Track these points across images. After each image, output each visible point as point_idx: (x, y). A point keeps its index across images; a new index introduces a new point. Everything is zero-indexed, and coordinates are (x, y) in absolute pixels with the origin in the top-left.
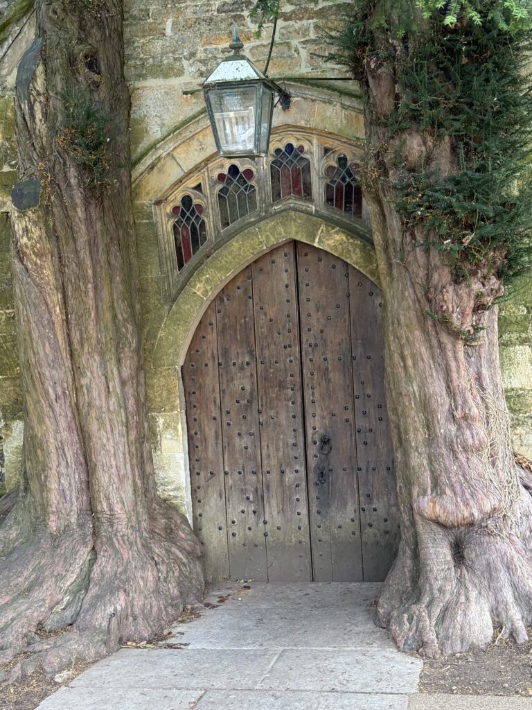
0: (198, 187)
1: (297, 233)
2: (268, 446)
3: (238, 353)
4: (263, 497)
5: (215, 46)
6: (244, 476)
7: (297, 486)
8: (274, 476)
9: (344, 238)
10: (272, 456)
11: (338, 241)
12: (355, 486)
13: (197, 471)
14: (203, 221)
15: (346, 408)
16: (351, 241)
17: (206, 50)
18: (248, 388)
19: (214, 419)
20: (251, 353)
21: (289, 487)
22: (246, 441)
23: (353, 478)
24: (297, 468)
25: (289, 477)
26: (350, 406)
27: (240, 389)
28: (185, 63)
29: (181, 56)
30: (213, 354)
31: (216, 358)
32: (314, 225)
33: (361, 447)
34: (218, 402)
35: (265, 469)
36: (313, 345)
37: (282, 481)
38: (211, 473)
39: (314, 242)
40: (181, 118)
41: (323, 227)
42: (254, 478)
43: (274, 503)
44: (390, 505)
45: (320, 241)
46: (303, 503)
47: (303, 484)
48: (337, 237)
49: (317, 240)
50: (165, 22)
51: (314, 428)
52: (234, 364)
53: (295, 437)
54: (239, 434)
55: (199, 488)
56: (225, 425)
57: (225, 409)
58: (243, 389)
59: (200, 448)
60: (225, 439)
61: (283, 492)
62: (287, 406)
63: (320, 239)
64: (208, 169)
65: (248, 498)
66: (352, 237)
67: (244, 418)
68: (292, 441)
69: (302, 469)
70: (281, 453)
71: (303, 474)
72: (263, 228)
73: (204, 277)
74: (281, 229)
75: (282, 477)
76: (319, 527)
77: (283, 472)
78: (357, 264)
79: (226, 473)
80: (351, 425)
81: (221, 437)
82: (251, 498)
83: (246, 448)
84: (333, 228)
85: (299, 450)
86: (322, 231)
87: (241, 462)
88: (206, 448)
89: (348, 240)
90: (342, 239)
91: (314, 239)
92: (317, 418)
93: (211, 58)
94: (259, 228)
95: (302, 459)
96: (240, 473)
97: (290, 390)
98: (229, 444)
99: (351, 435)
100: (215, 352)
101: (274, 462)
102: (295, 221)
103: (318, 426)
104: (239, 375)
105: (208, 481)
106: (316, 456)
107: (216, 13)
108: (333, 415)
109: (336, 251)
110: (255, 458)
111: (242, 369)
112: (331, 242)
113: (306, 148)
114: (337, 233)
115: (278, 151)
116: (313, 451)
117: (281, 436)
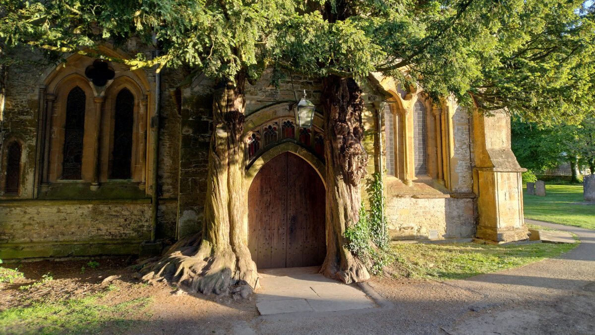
0: (258, 131)
1: (291, 150)
2: (274, 220)
3: (266, 188)
4: (271, 238)
6: (265, 231)
7: (283, 234)
8: (276, 231)
10: (275, 224)
11: (304, 153)
12: (302, 234)
14: (259, 143)
15: (301, 207)
18: (269, 200)
19: (257, 210)
20: (271, 188)
21: (281, 234)
22: (267, 218)
23: (302, 231)
24: (284, 228)
25: (281, 231)
28: (258, 92)
31: (258, 189)
32: (297, 147)
33: (305, 220)
34: (258, 204)
35: (273, 228)
37: (278, 232)
39: (296, 154)
40: (256, 109)
41: (300, 148)
42: (268, 231)
43: (275, 240)
44: (313, 240)
45: (299, 153)
46: (285, 240)
47: (285, 233)
48: (304, 151)
49: (297, 152)
51: (290, 214)
52: (265, 191)
53: (284, 217)
54: (265, 216)
56: (260, 213)
57: (260, 207)
58: (267, 200)
61: (278, 236)
62: (282, 206)
64: (262, 126)
67: (267, 210)
68: (282, 218)
70: (278, 223)
71: (285, 230)
72: (281, 147)
76: (290, 249)
77: (279, 229)
79: (259, 230)
80: (302, 213)
81: (259, 217)
82: (267, 239)
83: (267, 221)
84: (303, 149)
85: (285, 222)
86: (299, 150)
87: (264, 226)
88: (253, 221)
89: (307, 153)
92: (291, 210)
94: (279, 147)
95: (285, 225)
97: (283, 201)
98: (261, 220)
99: (302, 217)
101: (276, 226)
104: (266, 195)
105: (252, 233)
106: (290, 224)
108: (297, 210)
109: (303, 156)
110: (270, 224)
111: (267, 193)
112: (302, 153)
113: (294, 123)
115: (285, 122)
116: (289, 222)
117: (279, 217)
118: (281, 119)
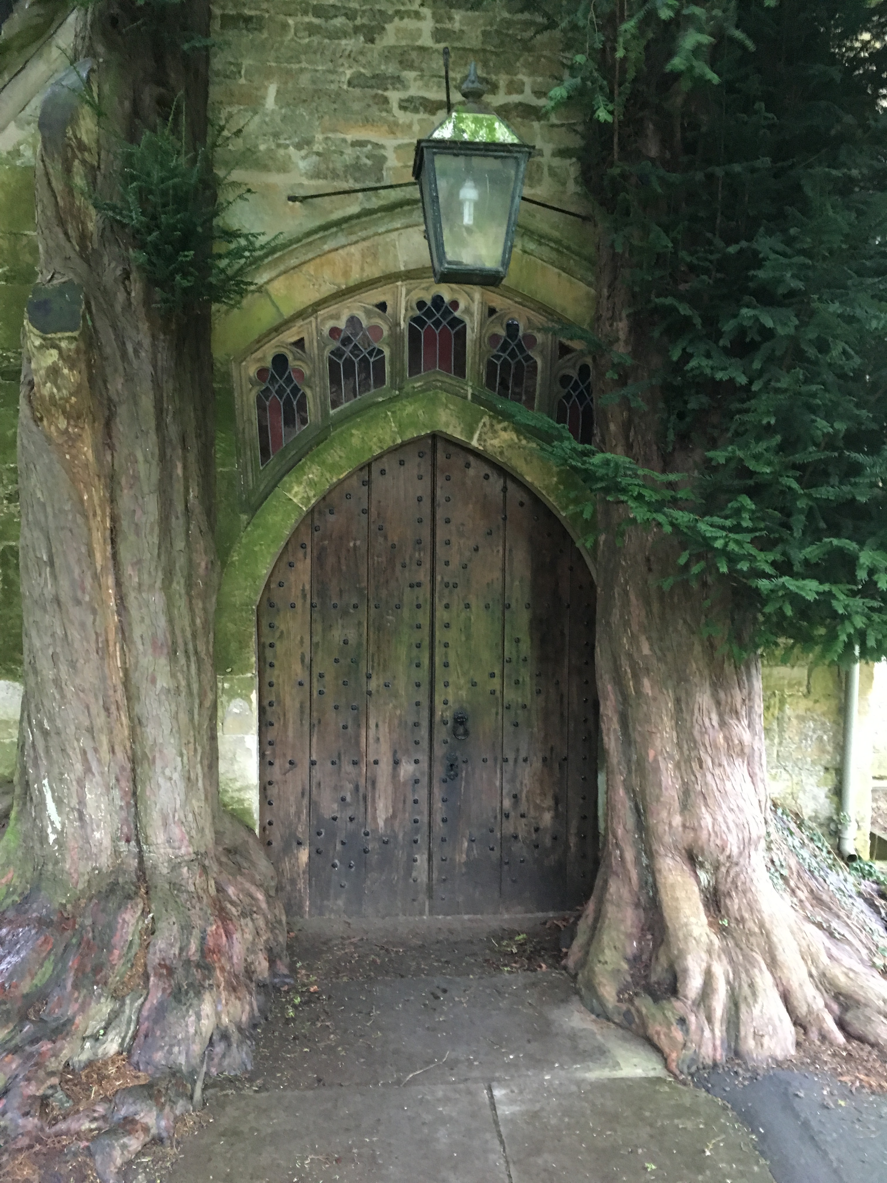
0: (300, 343)
1: (448, 424)
2: (377, 726)
3: (341, 591)
4: (365, 798)
5: (342, 136)
6: (340, 767)
7: (417, 782)
8: (384, 768)
9: (514, 437)
10: (381, 739)
11: (505, 441)
12: (498, 783)
13: (268, 759)
14: (304, 396)
15: (492, 675)
16: (524, 442)
17: (327, 138)
18: (353, 641)
19: (301, 684)
20: (361, 592)
21: (405, 784)
22: (346, 717)
23: (495, 772)
24: (418, 756)
25: (407, 769)
26: (497, 672)
27: (341, 642)
28: (294, 153)
29: (288, 142)
30: (303, 590)
31: (308, 596)
32: (473, 415)
33: (509, 728)
34: (307, 660)
35: (372, 758)
36: (451, 585)
37: (395, 775)
38: (291, 763)
39: (471, 438)
41: (486, 419)
42: (354, 770)
43: (380, 806)
44: (544, 810)
45: (481, 439)
46: (423, 806)
47: (425, 780)
48: (505, 435)
49: (476, 436)
50: (266, 88)
51: (446, 703)
52: (335, 606)
53: (418, 713)
54: (336, 708)
55: (270, 783)
56: (315, 693)
57: (316, 671)
58: (346, 642)
59: (276, 725)
60: (315, 714)
61: (396, 788)
62: (409, 669)
63: (480, 435)
64: (316, 318)
65: (343, 799)
66: (525, 438)
67: (345, 683)
68: (412, 719)
69: (424, 759)
70: (395, 736)
71: (424, 765)
72: (398, 412)
73: (305, 478)
75: (395, 769)
76: (444, 839)
77: (397, 763)
78: (530, 474)
79: (313, 763)
80: (497, 699)
81: (308, 711)
82: (348, 799)
83: (345, 727)
84: (500, 422)
85: (422, 733)
86: (484, 425)
87: (335, 747)
88: (285, 726)
89: (520, 440)
90: (512, 440)
91: (473, 434)
92: (450, 687)
93: (335, 152)
94: (392, 412)
95: (425, 744)
96: (333, 763)
97: (414, 647)
98: (319, 722)
99: (497, 714)
100: (307, 587)
101: (384, 747)
103: (451, 699)
104: (340, 621)
105: (285, 774)
106: (446, 742)
107: (345, 87)
108: (474, 684)
109: (502, 455)
110: (358, 741)
111: (345, 613)
112: (496, 442)
113: (462, 305)
114: (505, 429)
115: (421, 304)
116: (441, 733)
117: (398, 712)
118: (402, 287)
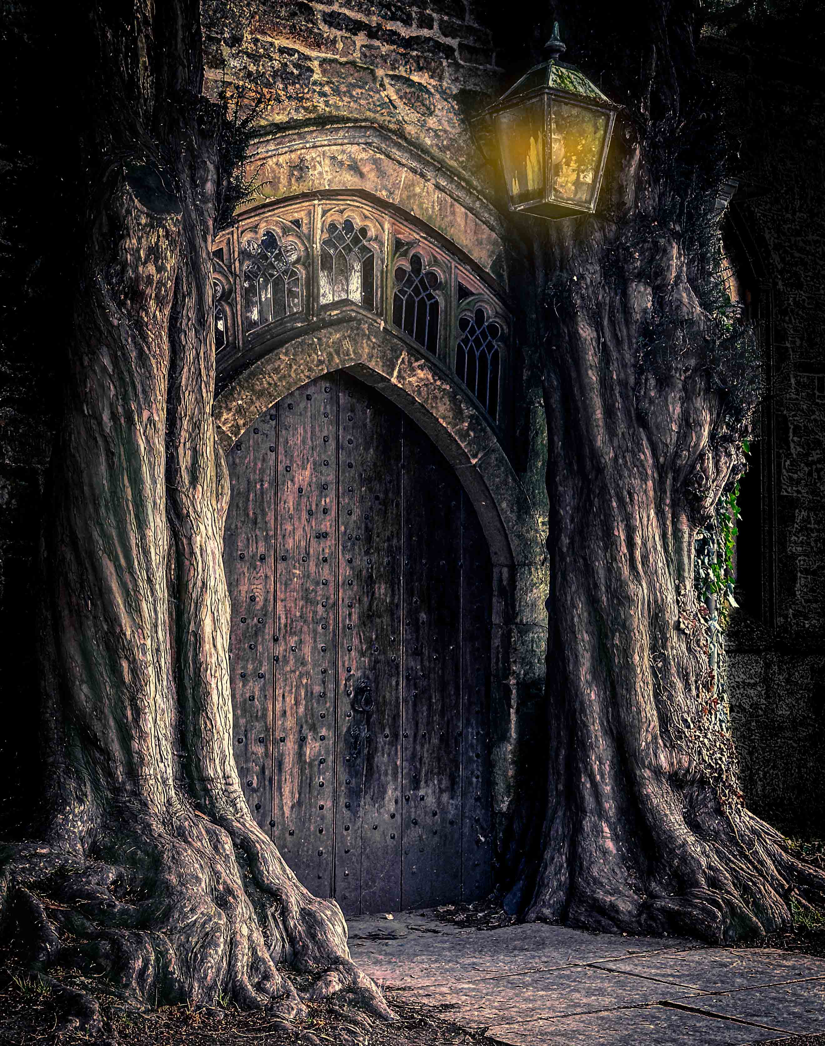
1: (371, 357)
2: (283, 696)
3: (249, 539)
4: (271, 782)
5: (270, 39)
6: (246, 746)
7: (322, 761)
8: (290, 746)
9: (430, 377)
10: (288, 713)
11: (422, 380)
12: (399, 762)
15: (393, 640)
16: (438, 383)
17: (257, 40)
18: (260, 598)
20: (268, 541)
21: (311, 764)
23: (396, 749)
24: (324, 732)
25: (312, 747)
26: (396, 636)
27: (248, 600)
29: (219, 36)
32: (393, 350)
33: (408, 700)
35: (279, 734)
36: (353, 538)
37: (300, 754)
39: (391, 374)
41: (404, 355)
42: (260, 750)
43: (287, 790)
44: (441, 791)
45: (400, 377)
46: (328, 789)
47: (331, 760)
48: (421, 374)
49: (395, 373)
51: (348, 670)
52: (243, 557)
53: (324, 682)
54: (243, 675)
58: (253, 599)
61: (302, 770)
62: (315, 631)
63: (399, 372)
64: (237, 229)
65: (250, 784)
66: (440, 379)
67: (251, 647)
68: (317, 689)
69: (330, 735)
70: (302, 709)
71: (329, 742)
72: (325, 340)
73: (234, 403)
74: (347, 345)
75: (301, 747)
76: (347, 829)
77: (303, 740)
78: (444, 418)
80: (397, 666)
82: (255, 785)
83: (252, 698)
84: (417, 360)
85: (328, 705)
86: (403, 362)
87: (242, 722)
89: (435, 381)
90: (427, 378)
91: (393, 370)
92: (353, 653)
93: (263, 56)
94: (319, 339)
95: (330, 718)
96: (240, 741)
97: (320, 606)
99: (398, 683)
101: (290, 723)
102: (369, 339)
103: (354, 666)
104: (246, 574)
106: (348, 715)
108: (376, 650)
109: (419, 393)
110: (264, 716)
111: (252, 566)
112: (413, 379)
113: (372, 232)
114: (421, 368)
116: (345, 706)
117: (304, 681)
118: (320, 206)
